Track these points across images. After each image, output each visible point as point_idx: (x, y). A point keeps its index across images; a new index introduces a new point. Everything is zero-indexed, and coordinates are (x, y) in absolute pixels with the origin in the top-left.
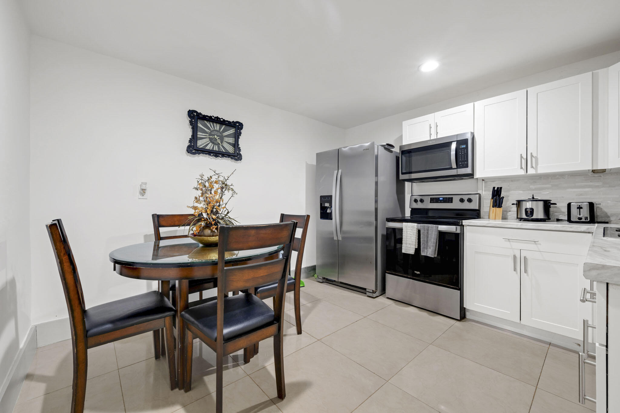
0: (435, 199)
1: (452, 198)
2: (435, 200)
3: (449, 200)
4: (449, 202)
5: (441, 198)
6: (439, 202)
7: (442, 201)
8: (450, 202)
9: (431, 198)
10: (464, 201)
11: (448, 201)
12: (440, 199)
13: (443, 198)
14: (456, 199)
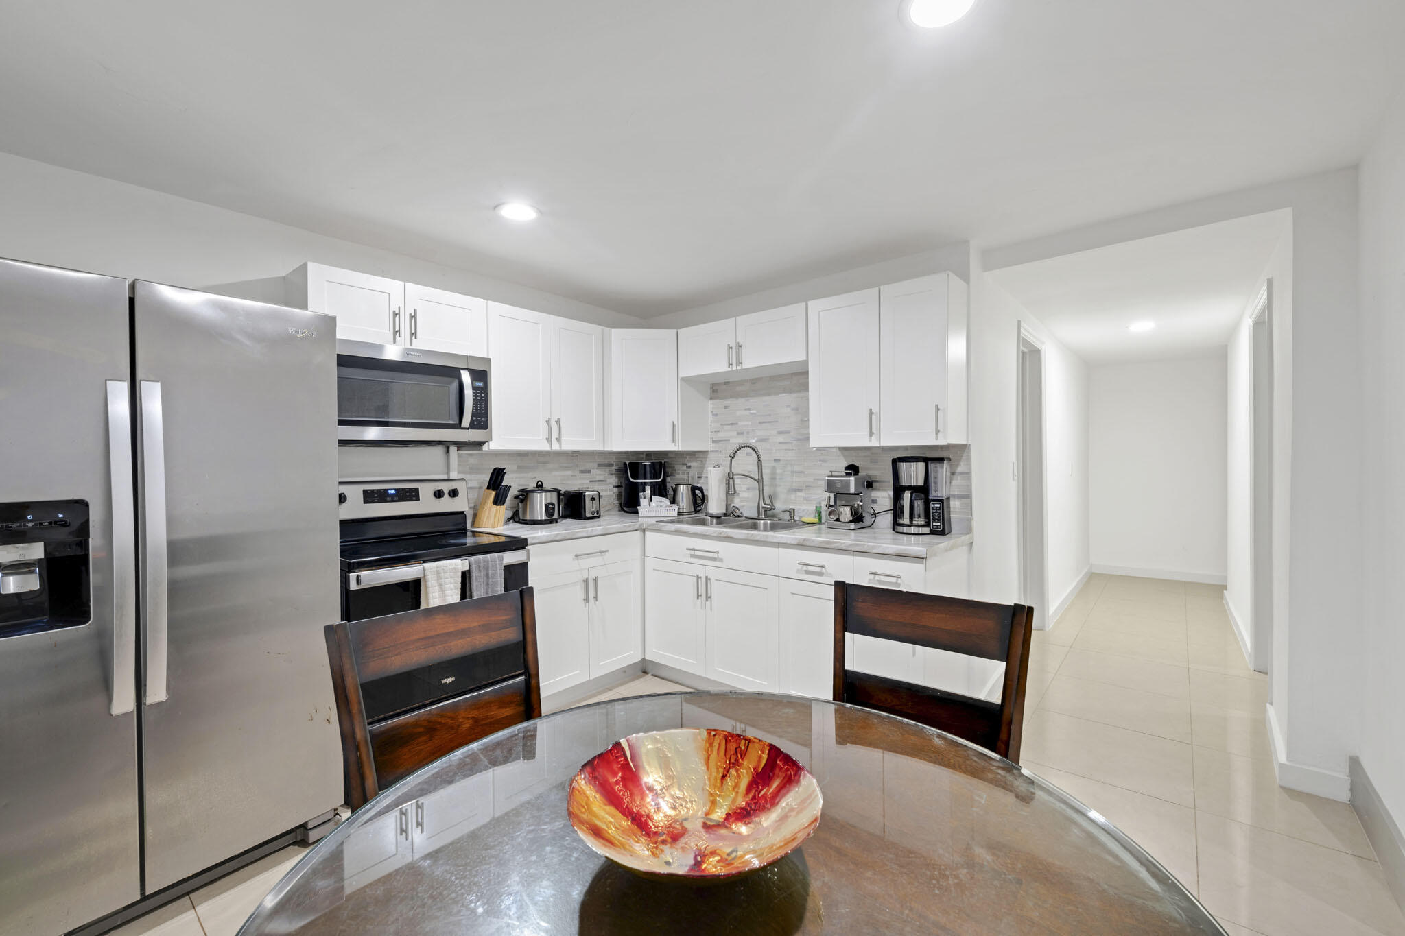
0: (376, 493)
1: (417, 490)
2: (376, 496)
3: (412, 495)
4: (411, 500)
5: (391, 489)
6: (389, 499)
7: (395, 498)
8: (414, 498)
9: (365, 492)
10: (444, 494)
11: (408, 496)
12: (390, 492)
13: (397, 490)
14: (426, 491)
